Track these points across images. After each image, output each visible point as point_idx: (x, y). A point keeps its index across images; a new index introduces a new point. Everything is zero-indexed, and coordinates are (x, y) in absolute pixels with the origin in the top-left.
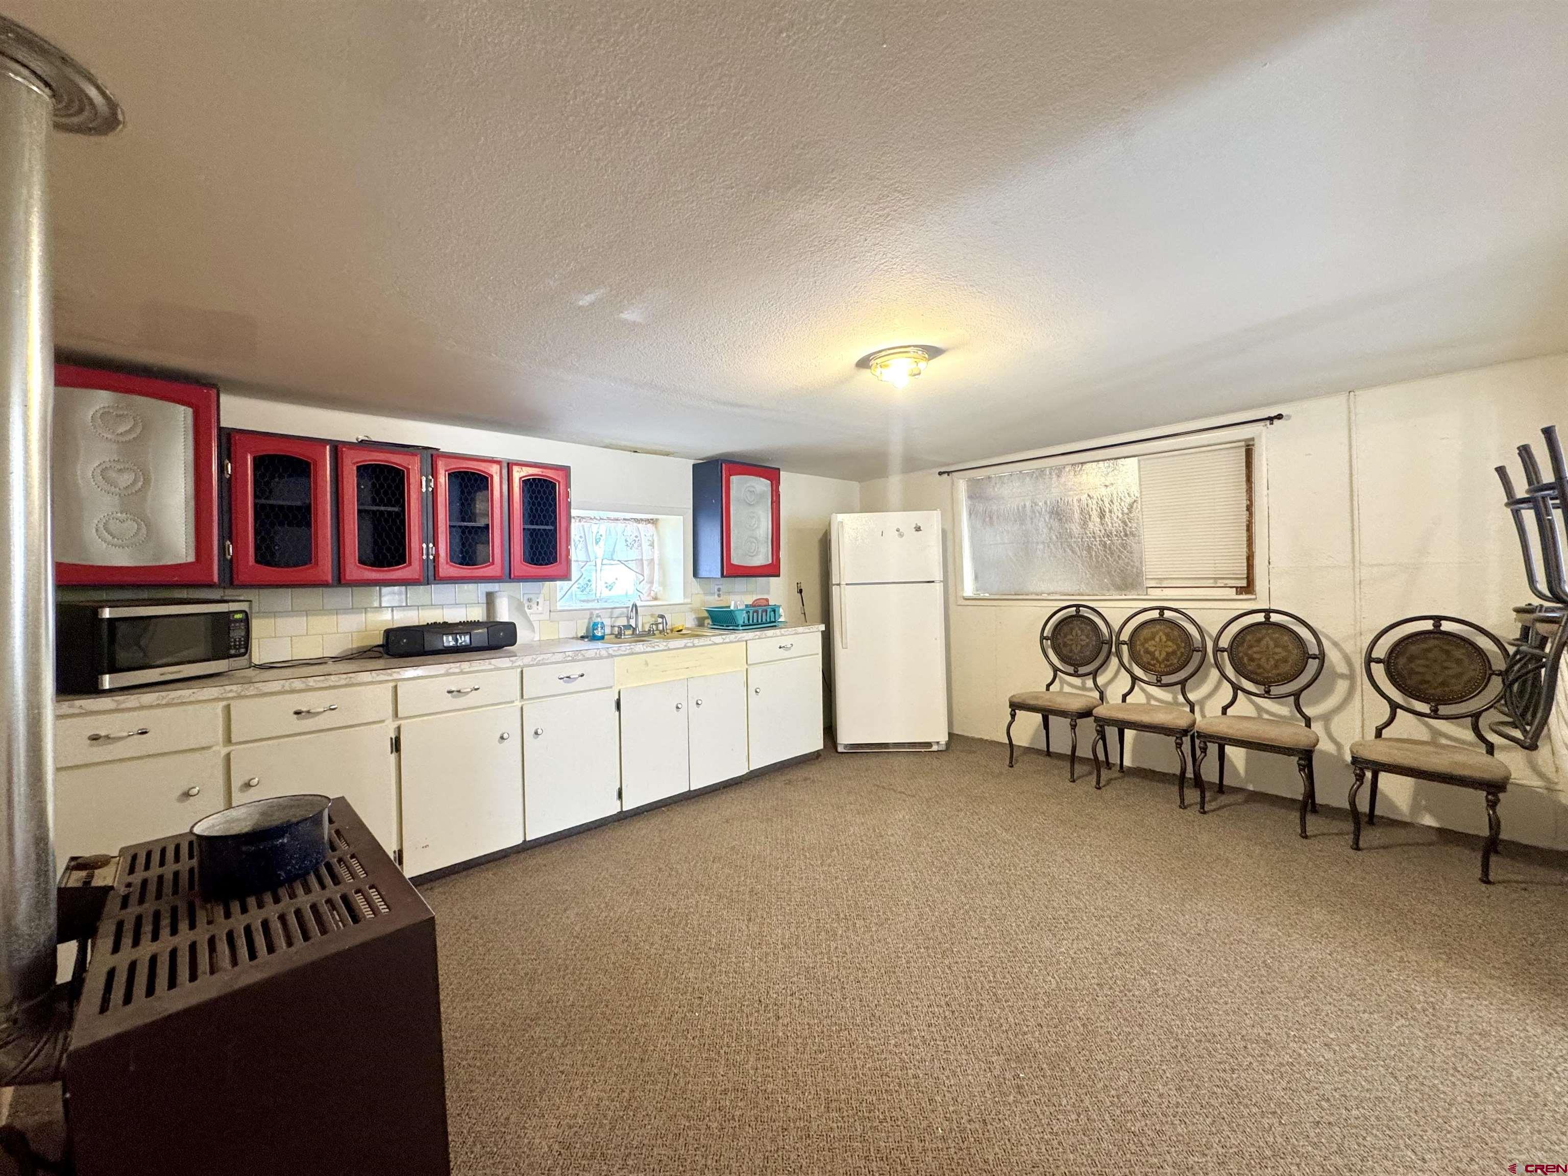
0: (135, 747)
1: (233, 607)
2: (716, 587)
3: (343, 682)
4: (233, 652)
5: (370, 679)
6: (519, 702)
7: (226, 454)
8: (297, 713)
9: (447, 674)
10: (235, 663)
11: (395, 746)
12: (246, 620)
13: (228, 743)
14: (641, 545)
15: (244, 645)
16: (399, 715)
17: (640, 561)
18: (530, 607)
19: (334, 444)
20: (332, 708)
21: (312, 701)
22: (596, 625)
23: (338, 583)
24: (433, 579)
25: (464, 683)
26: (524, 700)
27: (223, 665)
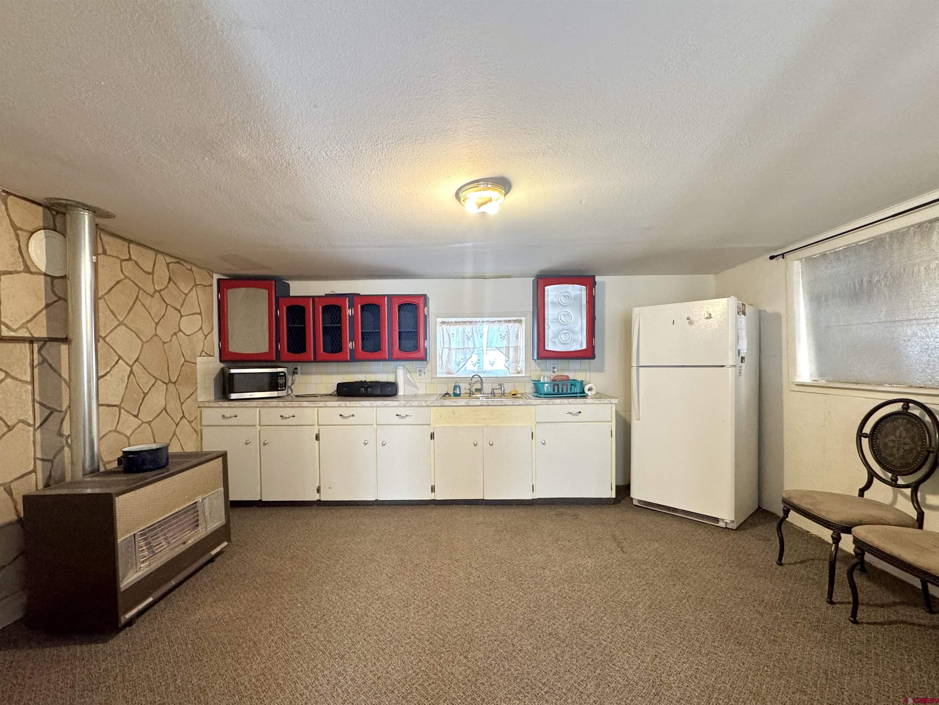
0: (233, 421)
1: (279, 370)
2: (552, 366)
3: (297, 405)
4: (279, 389)
5: (307, 405)
6: (375, 426)
7: (277, 308)
8: (281, 416)
9: (339, 406)
10: (280, 393)
11: (317, 438)
12: (285, 376)
13: (260, 425)
14: (509, 337)
15: (284, 386)
16: (319, 424)
17: (508, 348)
18: (420, 375)
19: (314, 297)
20: (294, 416)
21: (287, 412)
22: (455, 387)
23: (315, 361)
24: (354, 358)
25: (346, 412)
26: (377, 425)
27: (274, 394)
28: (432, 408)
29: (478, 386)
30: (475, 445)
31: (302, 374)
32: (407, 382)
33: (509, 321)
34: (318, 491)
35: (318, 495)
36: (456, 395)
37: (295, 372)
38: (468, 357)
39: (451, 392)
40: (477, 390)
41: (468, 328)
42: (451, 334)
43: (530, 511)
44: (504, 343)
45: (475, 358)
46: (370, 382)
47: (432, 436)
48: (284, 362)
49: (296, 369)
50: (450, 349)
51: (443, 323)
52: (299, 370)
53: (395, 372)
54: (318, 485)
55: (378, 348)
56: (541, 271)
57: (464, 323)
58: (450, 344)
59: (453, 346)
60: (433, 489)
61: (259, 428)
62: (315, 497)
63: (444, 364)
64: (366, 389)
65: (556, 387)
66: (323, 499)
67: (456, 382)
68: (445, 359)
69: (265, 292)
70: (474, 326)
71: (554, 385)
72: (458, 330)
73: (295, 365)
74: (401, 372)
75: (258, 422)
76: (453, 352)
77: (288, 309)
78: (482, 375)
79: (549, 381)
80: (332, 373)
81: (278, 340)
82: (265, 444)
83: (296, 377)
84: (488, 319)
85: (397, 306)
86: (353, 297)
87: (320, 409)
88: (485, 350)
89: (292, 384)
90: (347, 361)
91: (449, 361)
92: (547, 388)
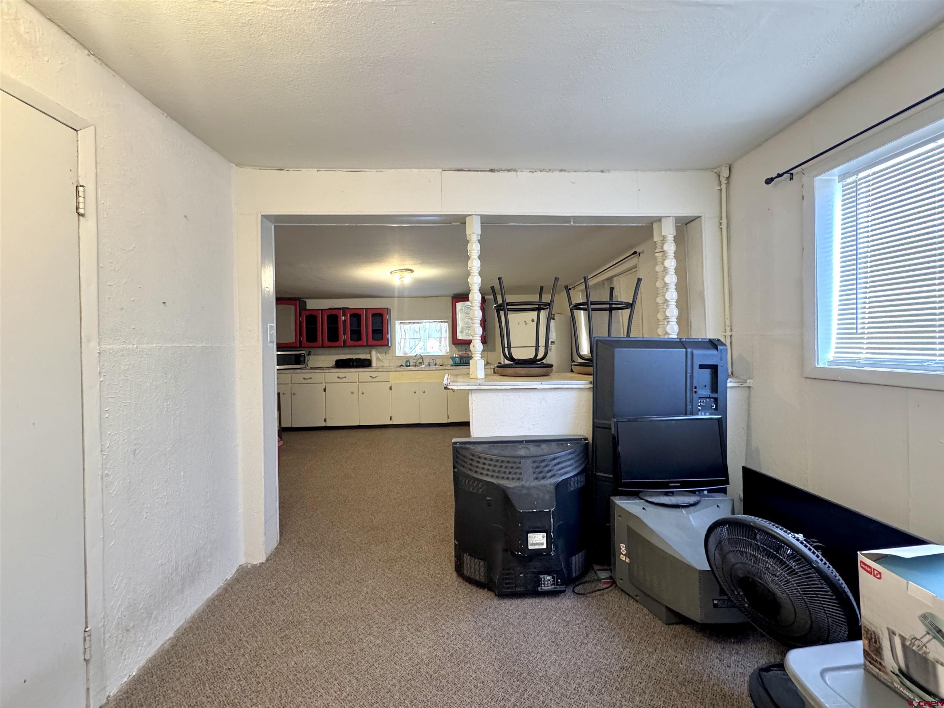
1: (301, 352)
2: (459, 348)
3: (312, 372)
4: (301, 363)
5: (318, 373)
6: (358, 383)
7: (300, 316)
8: (304, 378)
9: (337, 372)
10: (302, 366)
11: (325, 390)
12: (304, 356)
13: (291, 383)
14: (441, 332)
15: (304, 362)
16: (326, 382)
17: (441, 338)
18: (386, 355)
19: (322, 310)
20: (311, 378)
21: (307, 376)
22: (407, 361)
23: (323, 347)
24: (345, 345)
25: (342, 375)
26: (359, 382)
27: (298, 366)
28: (390, 373)
29: (420, 361)
30: (415, 393)
31: (314, 355)
32: (378, 359)
33: (441, 322)
34: (325, 421)
35: (325, 423)
36: (407, 366)
37: (309, 354)
38: (417, 344)
39: (404, 365)
40: (420, 363)
41: (416, 326)
42: (406, 330)
43: (445, 429)
44: (438, 335)
45: (421, 344)
46: (355, 359)
47: (390, 388)
48: (304, 348)
49: (310, 352)
50: (405, 339)
51: (401, 323)
52: (312, 353)
53: (370, 353)
54: (325, 417)
55: (359, 339)
56: (454, 294)
57: (414, 323)
58: (405, 336)
59: (407, 337)
60: (391, 419)
61: (290, 385)
62: (323, 424)
63: (402, 348)
64: (353, 363)
65: (462, 360)
66: (328, 425)
67: (407, 358)
68: (402, 344)
69: (293, 308)
70: (420, 325)
71: (461, 359)
72: (410, 327)
73: (309, 350)
74: (374, 353)
75: (290, 382)
76: (408, 341)
77: (307, 317)
78: (422, 355)
79: (459, 357)
80: (332, 355)
81: (301, 335)
82: (294, 394)
83: (310, 357)
84: (428, 321)
85: (371, 315)
86: (345, 310)
87: (326, 374)
88: (427, 339)
89: (308, 361)
90: (342, 347)
91: (404, 346)
92: (458, 360)
